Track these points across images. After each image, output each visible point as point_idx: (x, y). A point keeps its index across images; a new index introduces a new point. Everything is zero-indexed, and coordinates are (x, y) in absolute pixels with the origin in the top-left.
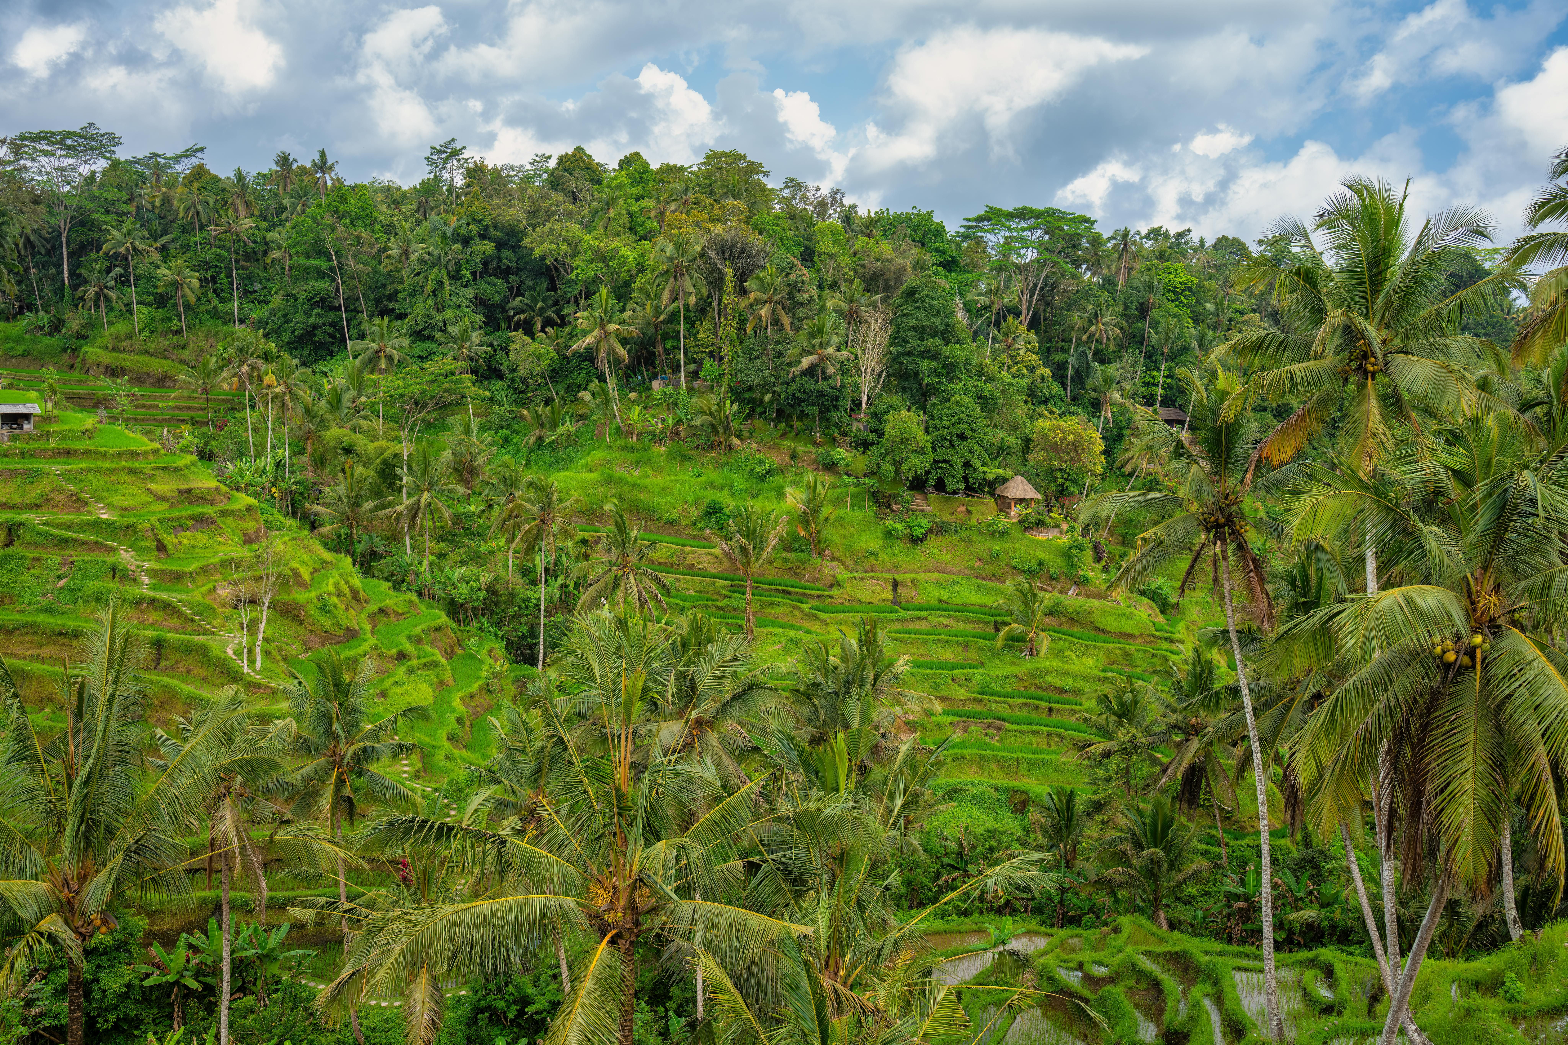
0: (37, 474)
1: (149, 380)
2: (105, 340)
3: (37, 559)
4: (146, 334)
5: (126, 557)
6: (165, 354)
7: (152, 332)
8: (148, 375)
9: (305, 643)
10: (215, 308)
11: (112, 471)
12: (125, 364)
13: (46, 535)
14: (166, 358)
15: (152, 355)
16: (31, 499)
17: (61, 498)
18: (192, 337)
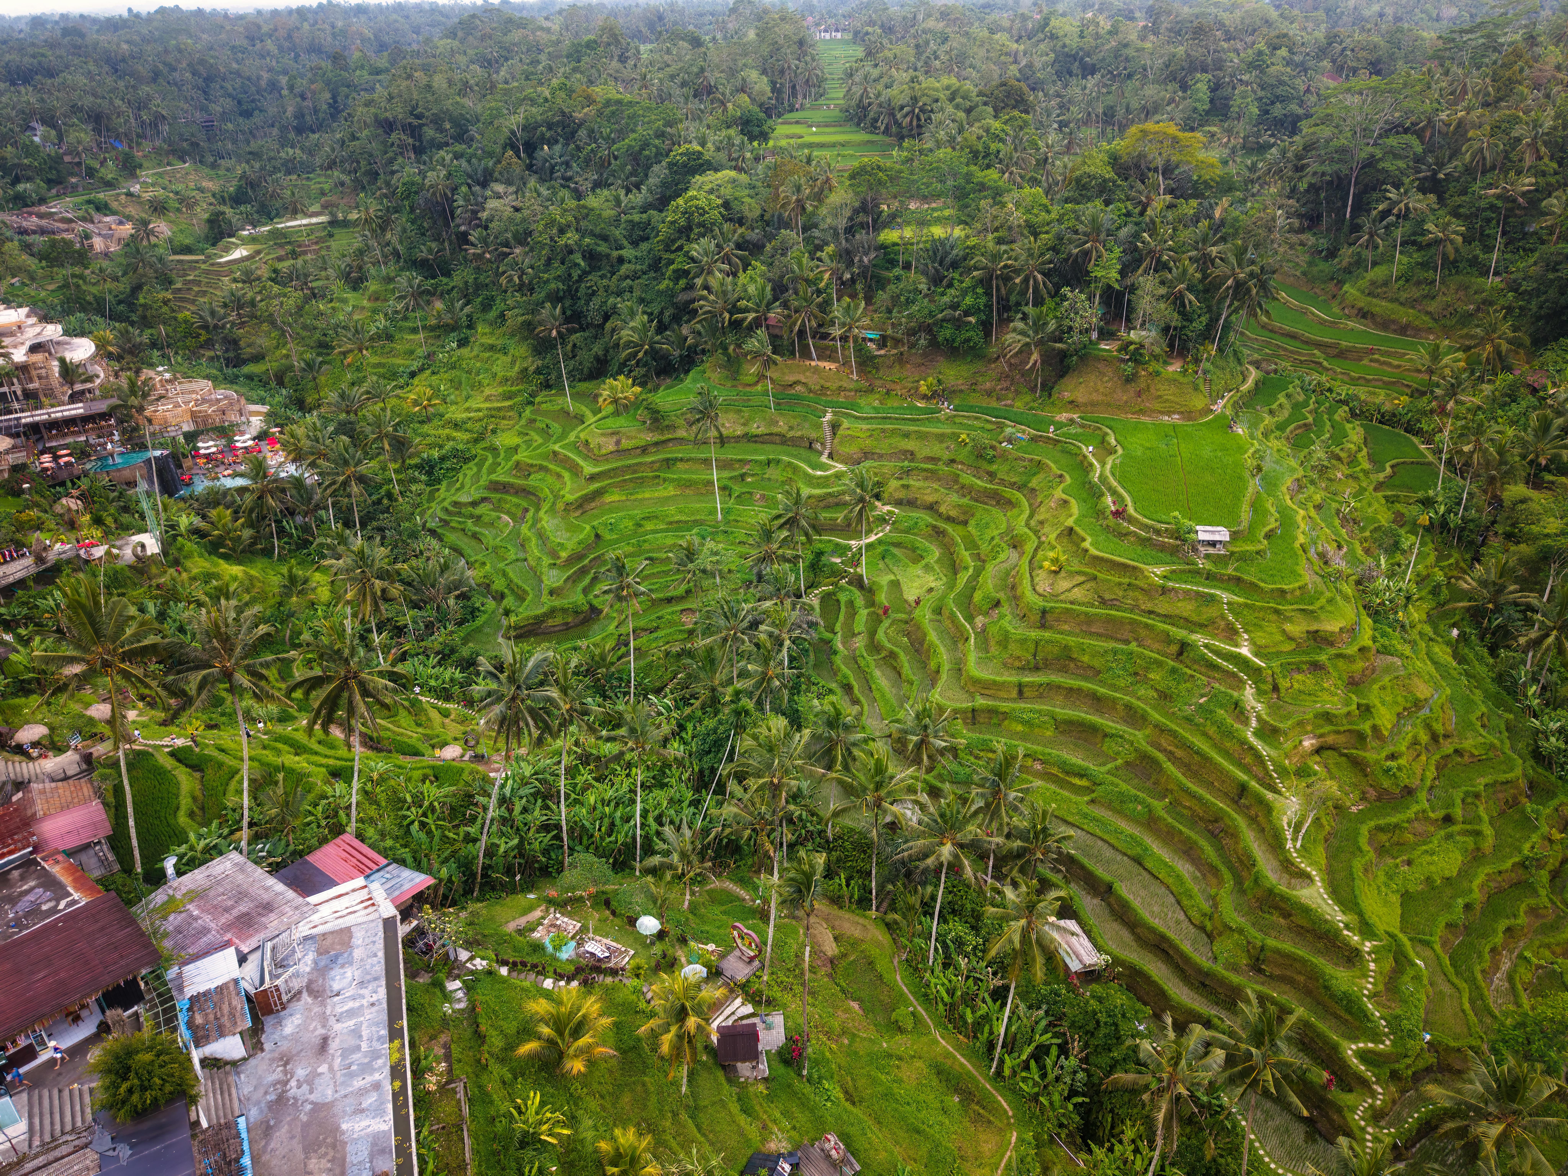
0: (1211, 600)
1: (1393, 327)
2: (1363, 283)
3: (1192, 676)
4: (1401, 282)
5: (1249, 694)
6: (1412, 303)
7: (1407, 281)
8: (1394, 322)
9: (1363, 793)
10: (1476, 257)
11: (1262, 609)
12: (1376, 310)
13: (1203, 657)
14: (1413, 307)
15: (1401, 304)
16: (1203, 619)
17: (1222, 624)
18: (1443, 289)
